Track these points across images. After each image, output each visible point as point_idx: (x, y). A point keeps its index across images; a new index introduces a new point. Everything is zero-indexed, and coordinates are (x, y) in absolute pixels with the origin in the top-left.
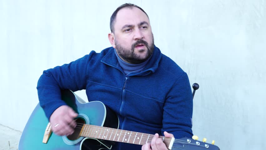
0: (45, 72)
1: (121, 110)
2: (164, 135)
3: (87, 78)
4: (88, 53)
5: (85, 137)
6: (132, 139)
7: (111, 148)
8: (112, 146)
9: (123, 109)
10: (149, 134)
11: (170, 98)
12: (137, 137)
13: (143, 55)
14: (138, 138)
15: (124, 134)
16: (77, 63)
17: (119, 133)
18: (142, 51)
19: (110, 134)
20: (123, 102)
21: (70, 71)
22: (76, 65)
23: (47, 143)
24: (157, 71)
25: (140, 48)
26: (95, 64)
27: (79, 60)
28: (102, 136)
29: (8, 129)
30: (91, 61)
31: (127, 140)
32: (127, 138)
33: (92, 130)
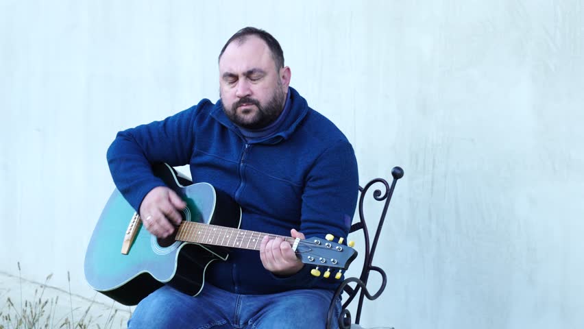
0: (120, 134)
1: (237, 194)
4: (196, 102)
5: (183, 242)
6: (245, 242)
9: (241, 193)
11: (312, 179)
12: (252, 239)
13: (249, 118)
14: (254, 240)
15: (236, 234)
16: (178, 119)
17: (229, 233)
18: (247, 112)
19: (216, 237)
20: (242, 184)
21: (165, 132)
22: (176, 122)
23: (127, 254)
24: (291, 137)
25: (243, 108)
26: (207, 120)
27: (182, 114)
28: (206, 239)
29: (80, 299)
30: (199, 114)
31: (240, 244)
32: (239, 241)
33: (193, 230)
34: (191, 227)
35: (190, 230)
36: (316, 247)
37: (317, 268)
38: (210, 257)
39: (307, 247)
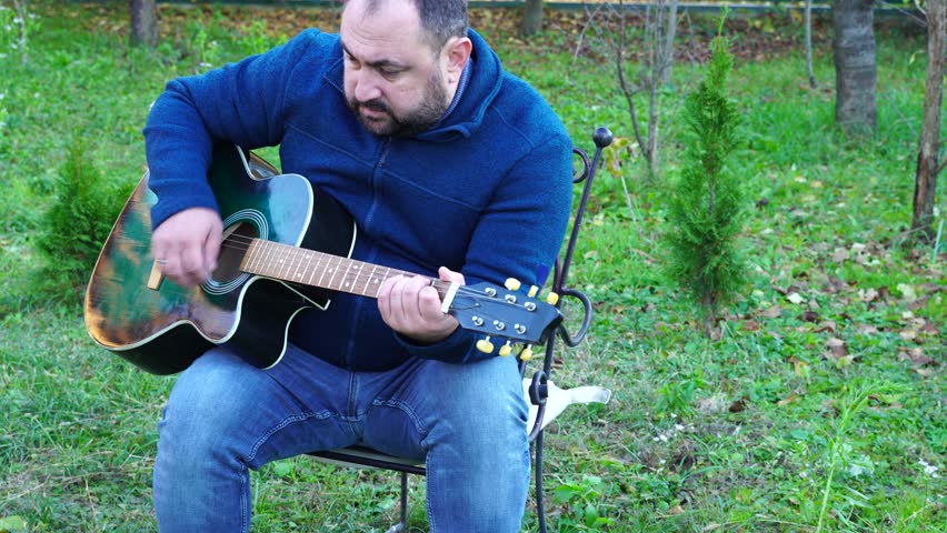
2: (437, 276)
3: (285, 115)
5: (253, 275)
6: (361, 282)
7: (326, 307)
8: (329, 302)
10: (403, 269)
12: (373, 279)
14: (376, 281)
15: (345, 268)
17: (333, 265)
19: (310, 270)
28: (292, 272)
31: (350, 285)
32: (350, 280)
33: (270, 256)
34: (267, 250)
35: (265, 255)
36: (488, 301)
37: (488, 338)
38: (298, 302)
39: (471, 299)
